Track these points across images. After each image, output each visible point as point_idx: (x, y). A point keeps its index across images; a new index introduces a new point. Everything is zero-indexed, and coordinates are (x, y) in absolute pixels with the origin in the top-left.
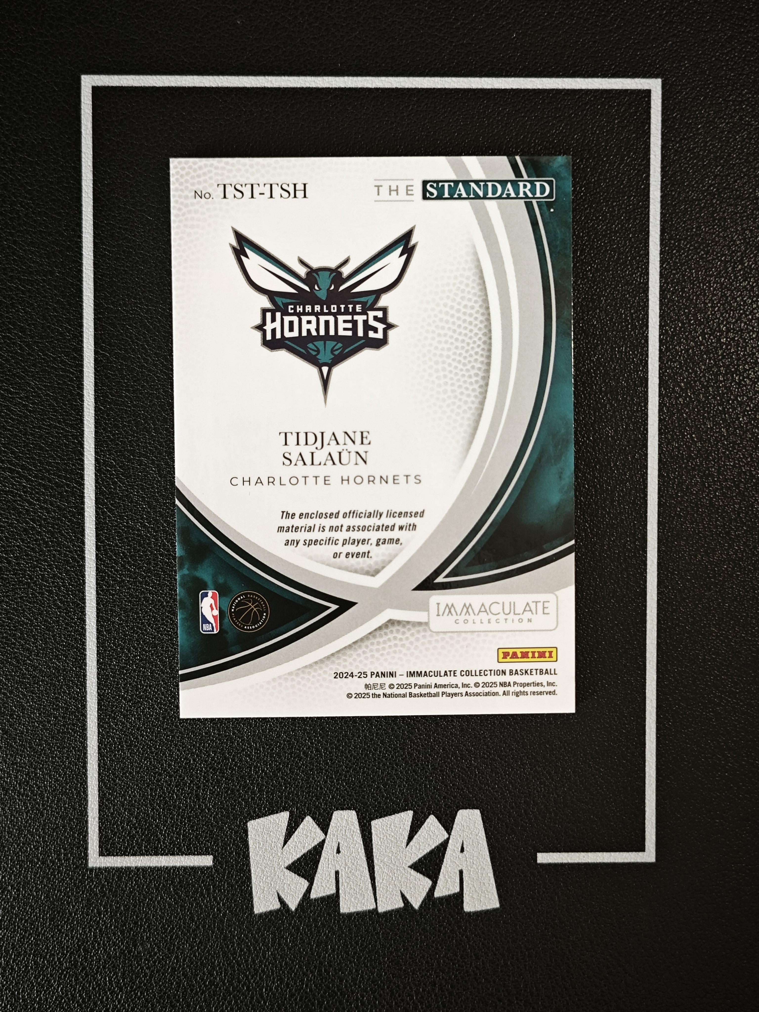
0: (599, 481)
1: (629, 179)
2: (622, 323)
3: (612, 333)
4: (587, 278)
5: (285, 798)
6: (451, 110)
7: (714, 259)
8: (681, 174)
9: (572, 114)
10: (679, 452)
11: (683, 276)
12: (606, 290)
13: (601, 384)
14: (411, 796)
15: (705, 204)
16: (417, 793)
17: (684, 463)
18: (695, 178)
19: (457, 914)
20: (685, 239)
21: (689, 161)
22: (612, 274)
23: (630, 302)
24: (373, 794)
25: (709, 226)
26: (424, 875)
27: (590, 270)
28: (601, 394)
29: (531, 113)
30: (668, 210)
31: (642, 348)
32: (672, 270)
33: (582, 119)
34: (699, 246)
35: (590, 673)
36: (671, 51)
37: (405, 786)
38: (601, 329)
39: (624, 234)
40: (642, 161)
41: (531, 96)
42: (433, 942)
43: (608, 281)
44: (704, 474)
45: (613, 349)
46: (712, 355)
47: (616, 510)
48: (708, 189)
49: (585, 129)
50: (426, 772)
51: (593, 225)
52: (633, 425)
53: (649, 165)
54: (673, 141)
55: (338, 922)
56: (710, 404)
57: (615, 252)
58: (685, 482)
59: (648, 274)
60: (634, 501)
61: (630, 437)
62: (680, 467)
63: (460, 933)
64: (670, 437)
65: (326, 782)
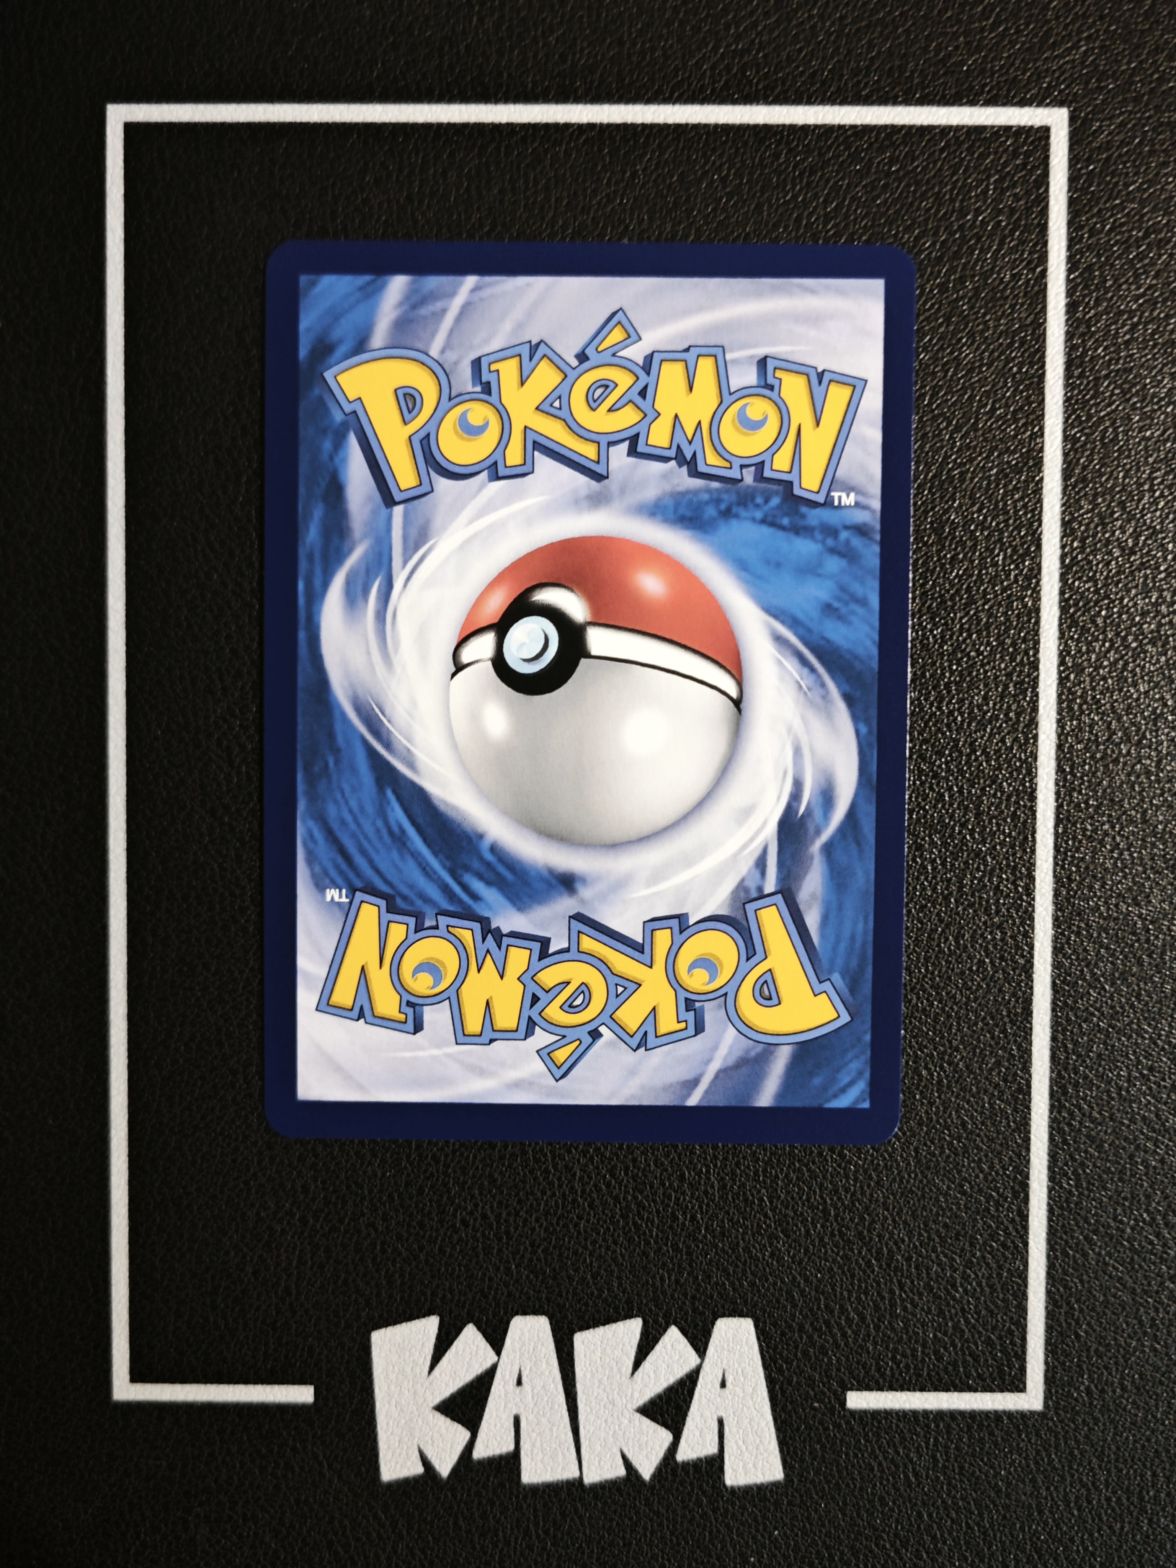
0: (956, 779)
1: (1013, 276)
2: (997, 516)
3: (982, 534)
4: (943, 440)
5: (433, 1294)
6: (714, 162)
7: (1155, 411)
8: (1100, 268)
9: (917, 167)
10: (1091, 732)
11: (1103, 438)
12: (971, 460)
13: (961, 618)
14: (639, 1295)
15: (1140, 318)
16: (648, 1290)
17: (1098, 750)
18: (1124, 275)
19: (713, 1487)
20: (1107, 377)
21: (1113, 246)
22: (983, 435)
23: (1011, 481)
24: (575, 1289)
25: (1146, 355)
26: (658, 1423)
27: (946, 428)
28: (961, 635)
29: (849, 166)
30: (1077, 327)
31: (1032, 559)
32: (1084, 429)
33: (934, 176)
34: (1130, 389)
35: (939, 1097)
36: (1083, 63)
37: (628, 1278)
38: (963, 526)
39: (1004, 367)
40: (1035, 245)
41: (850, 136)
42: (672, 1534)
43: (975, 447)
44: (1133, 768)
45: (982, 558)
46: (1148, 572)
47: (984, 827)
48: (1143, 295)
49: (940, 192)
50: (664, 1254)
51: (952, 353)
52: (1015, 686)
53: (1046, 252)
54: (1087, 213)
55: (517, 1497)
56: (1146, 652)
57: (988, 398)
58: (1101, 782)
59: (1042, 435)
60: (1015, 812)
61: (1009, 707)
62: (1092, 757)
63: (716, 1520)
64: (1076, 707)
65: (498, 1269)
